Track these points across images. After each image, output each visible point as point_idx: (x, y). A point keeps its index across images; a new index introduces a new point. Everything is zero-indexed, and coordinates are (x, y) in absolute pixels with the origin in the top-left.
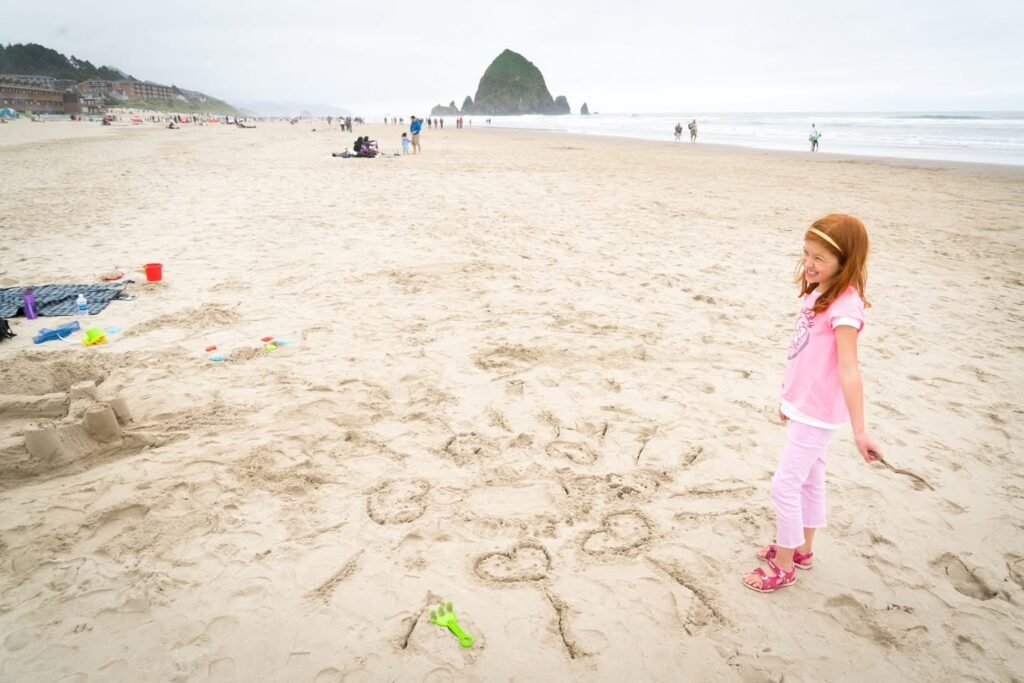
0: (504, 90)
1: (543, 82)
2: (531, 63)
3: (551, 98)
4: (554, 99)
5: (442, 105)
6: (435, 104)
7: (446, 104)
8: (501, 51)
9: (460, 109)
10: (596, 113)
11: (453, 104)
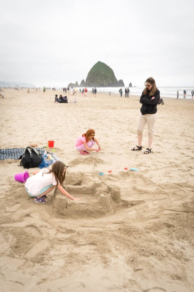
0: (98, 77)
1: (114, 74)
2: (109, 67)
3: (117, 80)
4: (118, 81)
5: (72, 83)
6: (70, 83)
7: (74, 83)
8: (97, 62)
9: (79, 85)
10: (135, 86)
11: (77, 82)
